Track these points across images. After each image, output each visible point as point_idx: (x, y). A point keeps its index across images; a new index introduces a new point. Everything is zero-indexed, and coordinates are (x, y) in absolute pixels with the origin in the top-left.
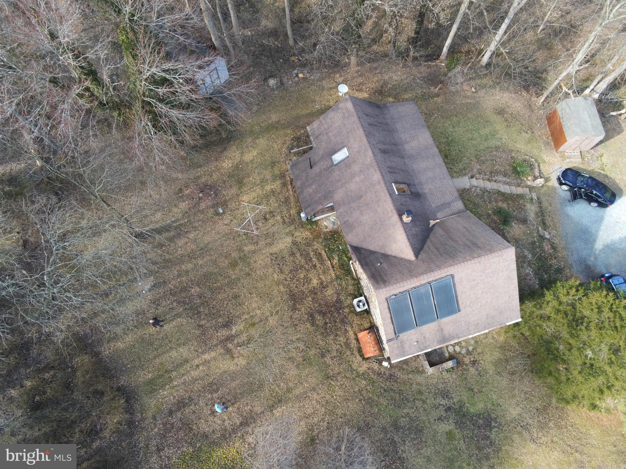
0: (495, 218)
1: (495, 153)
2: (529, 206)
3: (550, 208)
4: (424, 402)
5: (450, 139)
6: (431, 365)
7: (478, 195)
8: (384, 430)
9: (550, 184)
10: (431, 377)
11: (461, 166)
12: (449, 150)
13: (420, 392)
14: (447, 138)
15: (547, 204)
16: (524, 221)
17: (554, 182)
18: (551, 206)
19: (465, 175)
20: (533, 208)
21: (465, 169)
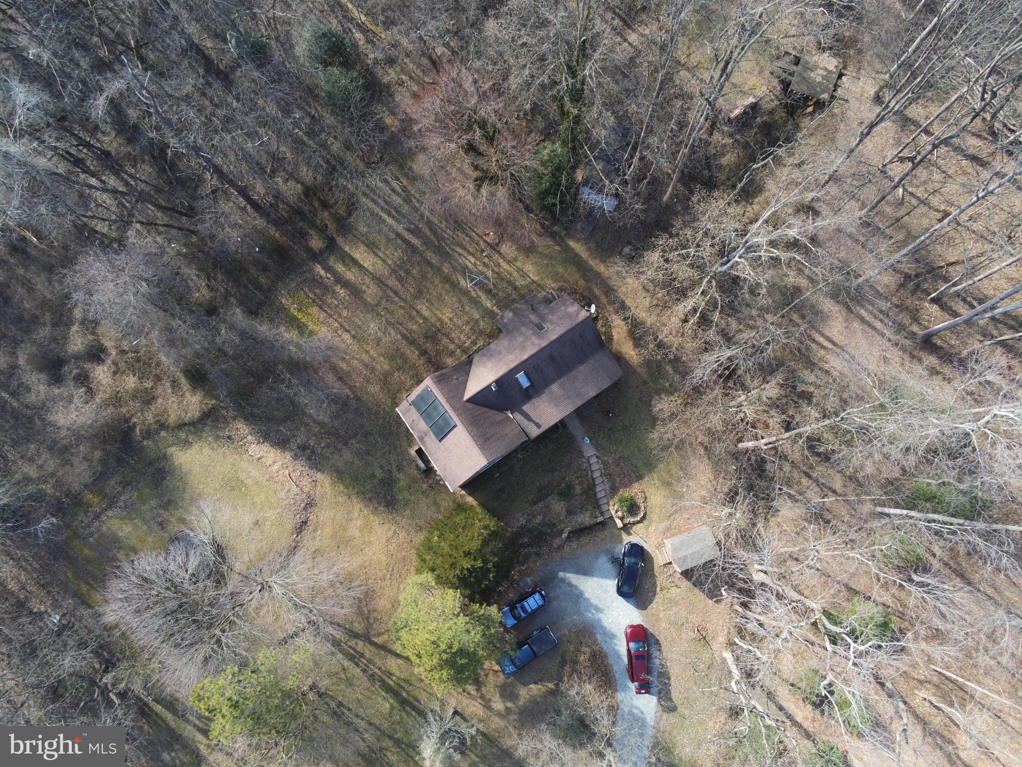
0: (563, 485)
1: (633, 475)
2: (588, 514)
3: (599, 539)
4: (390, 452)
5: (632, 429)
6: (416, 451)
7: (580, 465)
8: (362, 426)
9: (624, 535)
10: (409, 454)
11: (605, 445)
12: (619, 431)
13: (395, 448)
14: (631, 426)
15: (602, 537)
16: (570, 512)
17: (627, 539)
18: (602, 540)
19: (597, 450)
20: (587, 519)
21: (604, 449)
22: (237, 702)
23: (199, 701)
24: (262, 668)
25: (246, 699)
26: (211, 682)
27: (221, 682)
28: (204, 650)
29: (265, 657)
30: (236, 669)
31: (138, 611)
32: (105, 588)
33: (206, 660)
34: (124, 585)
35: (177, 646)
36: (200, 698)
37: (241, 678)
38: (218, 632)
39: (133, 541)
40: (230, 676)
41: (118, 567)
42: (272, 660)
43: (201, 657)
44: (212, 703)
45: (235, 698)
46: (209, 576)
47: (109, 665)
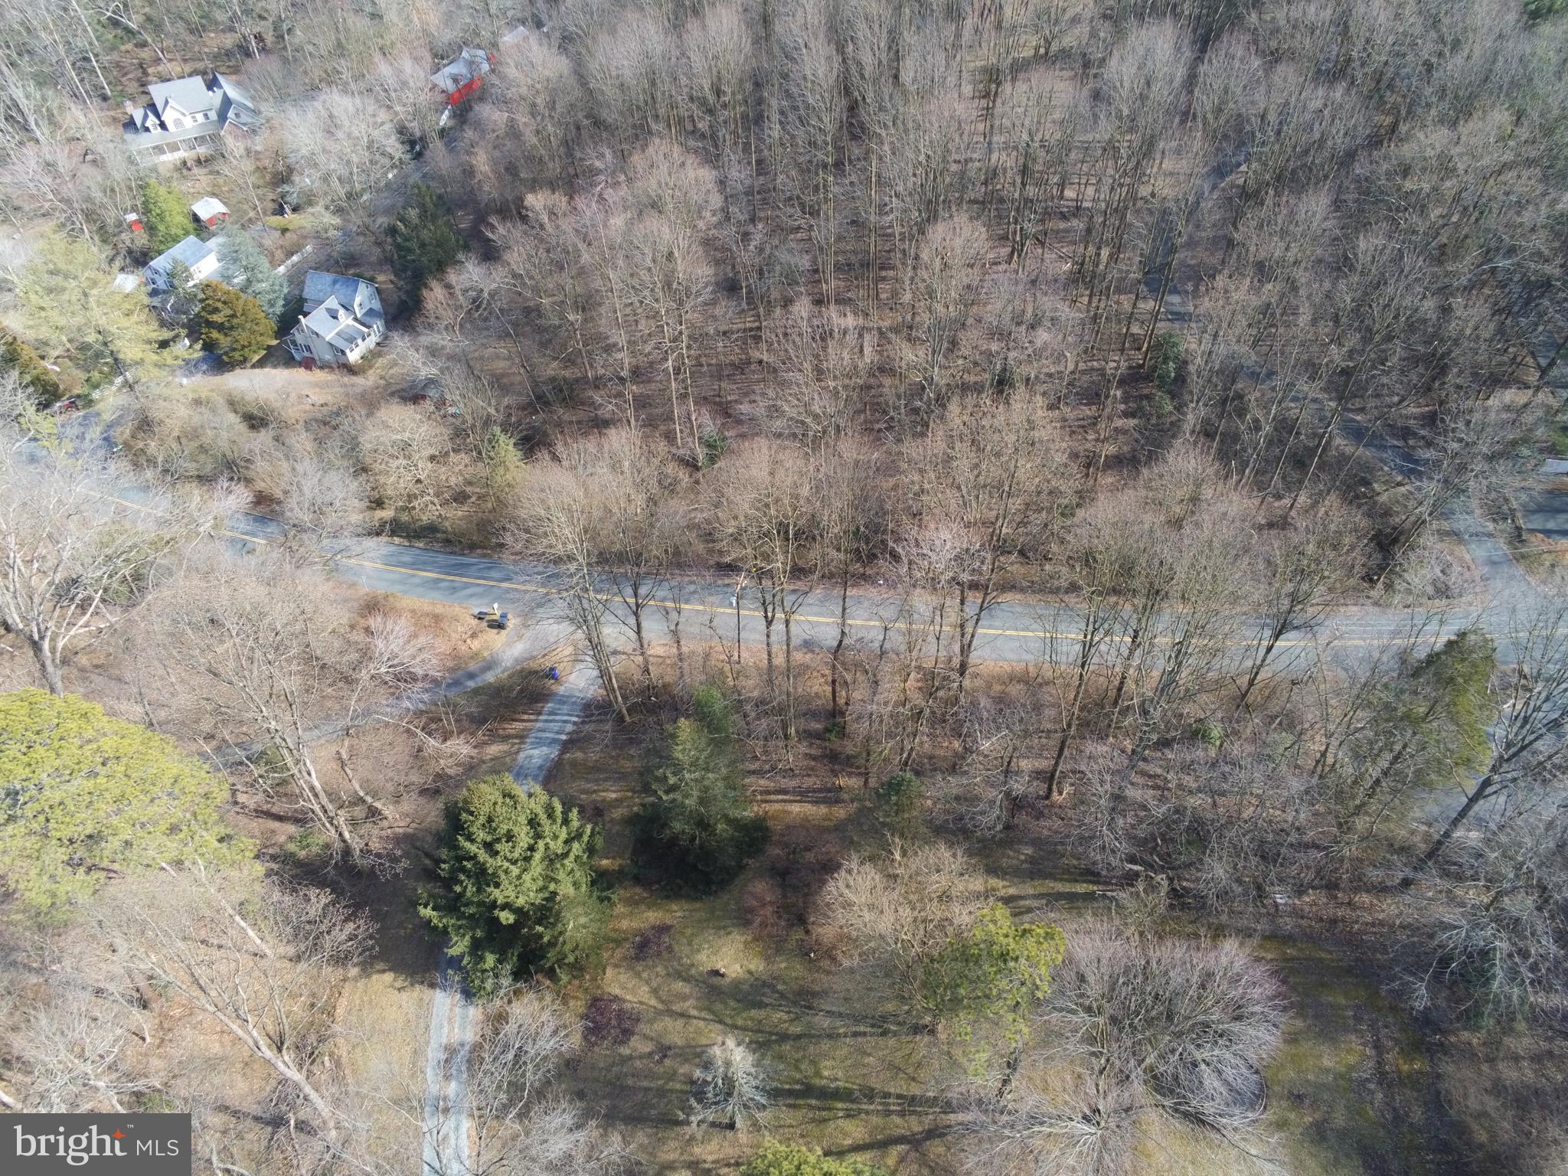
22: (1005, 961)
23: (1047, 933)
24: (1010, 1016)
25: (1000, 971)
26: (1053, 960)
27: (1043, 970)
28: (1095, 989)
29: (1020, 1032)
30: (1039, 994)
31: (1210, 975)
32: (1274, 973)
33: (1082, 978)
34: (1256, 993)
35: (1127, 971)
36: (1049, 936)
37: (1024, 989)
38: (1101, 1020)
39: (1305, 1046)
40: (1038, 982)
41: (1285, 1009)
42: (1008, 1035)
43: (1091, 979)
44: (1030, 942)
45: (1012, 964)
46: (1176, 1078)
47: (1176, 895)
